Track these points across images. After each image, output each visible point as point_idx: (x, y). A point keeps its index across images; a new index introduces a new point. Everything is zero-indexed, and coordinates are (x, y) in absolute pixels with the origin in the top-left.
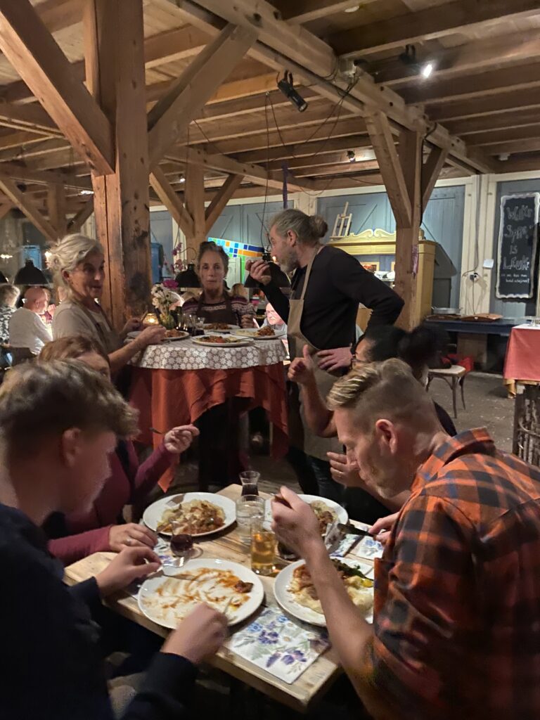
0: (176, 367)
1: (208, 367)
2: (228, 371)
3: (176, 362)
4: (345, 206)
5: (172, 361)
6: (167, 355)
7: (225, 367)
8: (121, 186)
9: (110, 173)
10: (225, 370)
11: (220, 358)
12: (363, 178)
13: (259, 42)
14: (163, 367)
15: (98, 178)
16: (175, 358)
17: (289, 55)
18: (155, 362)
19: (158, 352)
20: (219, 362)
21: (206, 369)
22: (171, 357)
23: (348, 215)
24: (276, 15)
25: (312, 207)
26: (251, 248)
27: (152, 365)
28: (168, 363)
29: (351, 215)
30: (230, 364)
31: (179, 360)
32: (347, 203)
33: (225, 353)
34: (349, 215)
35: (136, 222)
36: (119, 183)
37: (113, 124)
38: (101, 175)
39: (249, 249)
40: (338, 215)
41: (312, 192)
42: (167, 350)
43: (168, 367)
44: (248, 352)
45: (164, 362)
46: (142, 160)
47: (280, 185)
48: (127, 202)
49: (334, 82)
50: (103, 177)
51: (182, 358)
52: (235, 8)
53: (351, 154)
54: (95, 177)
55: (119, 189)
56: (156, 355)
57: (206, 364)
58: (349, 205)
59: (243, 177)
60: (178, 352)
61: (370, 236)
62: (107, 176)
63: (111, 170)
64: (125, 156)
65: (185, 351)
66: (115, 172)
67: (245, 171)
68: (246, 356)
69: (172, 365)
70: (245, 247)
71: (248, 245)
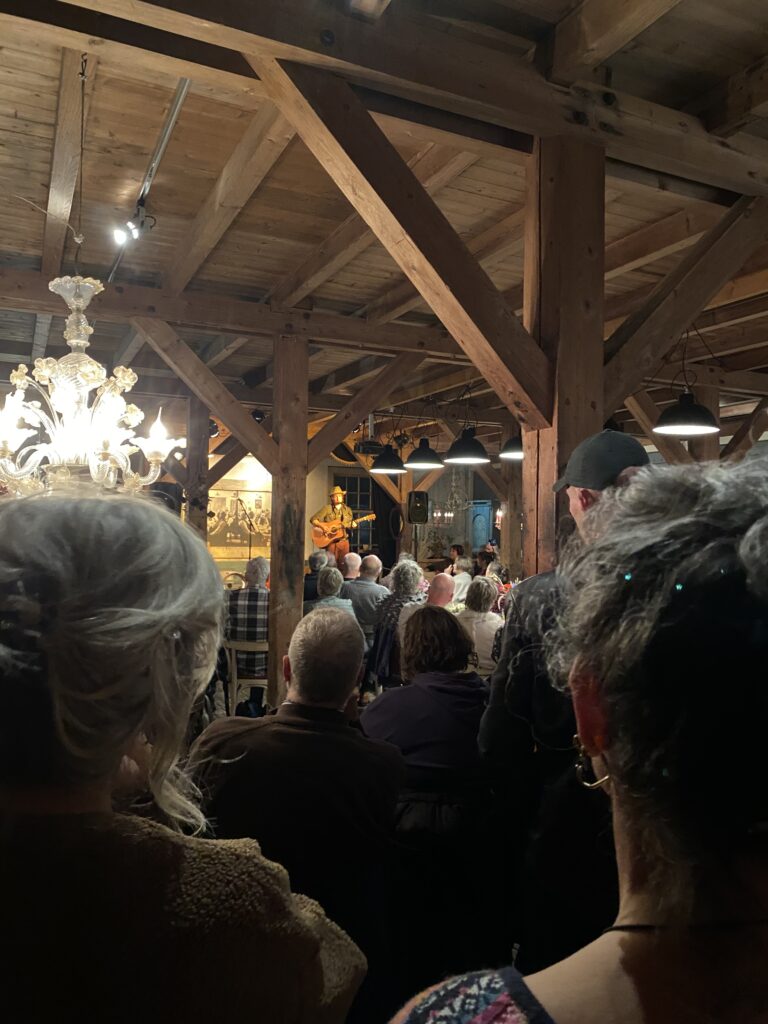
8: (559, 443)
9: (547, 427)
15: (530, 433)
36: (556, 440)
37: (552, 361)
38: (533, 429)
46: (593, 406)
50: (536, 432)
52: (750, 174)
55: (556, 448)
62: (540, 431)
63: (547, 423)
64: (568, 402)
66: (551, 425)
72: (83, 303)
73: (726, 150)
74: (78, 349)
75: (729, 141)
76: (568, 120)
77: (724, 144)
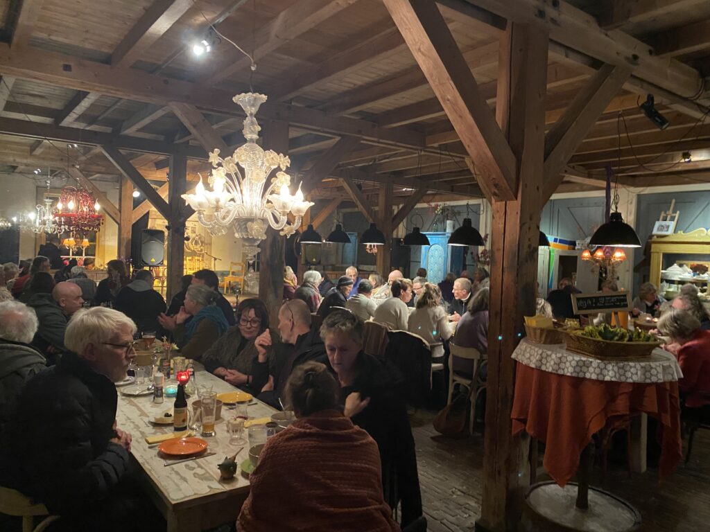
0: (581, 375)
1: (613, 379)
2: (635, 384)
3: (581, 371)
4: (671, 203)
5: (578, 369)
6: (574, 363)
7: (630, 381)
8: (521, 210)
9: (512, 200)
10: (630, 383)
11: (626, 371)
12: (692, 176)
13: (633, 77)
14: (569, 374)
15: (499, 203)
16: (581, 367)
17: (655, 82)
18: (559, 368)
19: (563, 359)
20: (624, 375)
21: (611, 382)
22: (577, 365)
23: (674, 212)
24: (651, 52)
25: (631, 203)
26: (561, 241)
27: (557, 371)
28: (575, 371)
29: (678, 212)
30: (636, 379)
31: (584, 369)
32: (674, 201)
33: (631, 367)
34: (676, 213)
35: (529, 240)
36: (519, 208)
37: (519, 161)
38: (502, 201)
39: (560, 242)
40: (663, 212)
41: (632, 189)
42: (574, 359)
43: (574, 375)
44: (652, 368)
45: (571, 370)
46: (538, 189)
47: (604, 184)
48: (524, 224)
49: (698, 101)
50: (504, 202)
51: (588, 367)
52: (617, 53)
53: (686, 155)
54: (496, 201)
55: (519, 213)
56: (561, 362)
57: (611, 378)
58: (676, 203)
59: (564, 176)
60: (584, 362)
61: (702, 235)
62: (508, 202)
63: (514, 198)
64: (526, 185)
65: (591, 362)
66: (517, 199)
67: (566, 171)
68: (650, 371)
69: (578, 373)
70: (555, 240)
71: (559, 238)
72: (254, 110)
73: (607, 38)
74: (252, 140)
75: (609, 33)
76: (536, 15)
77: (606, 35)
